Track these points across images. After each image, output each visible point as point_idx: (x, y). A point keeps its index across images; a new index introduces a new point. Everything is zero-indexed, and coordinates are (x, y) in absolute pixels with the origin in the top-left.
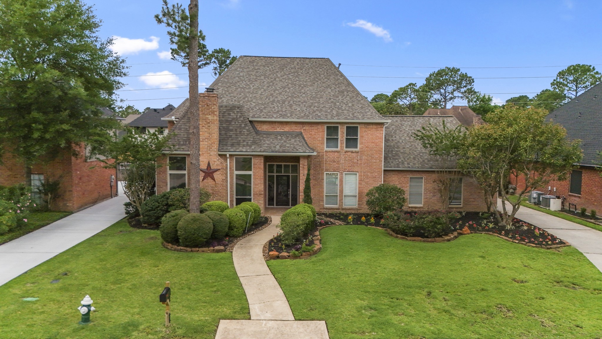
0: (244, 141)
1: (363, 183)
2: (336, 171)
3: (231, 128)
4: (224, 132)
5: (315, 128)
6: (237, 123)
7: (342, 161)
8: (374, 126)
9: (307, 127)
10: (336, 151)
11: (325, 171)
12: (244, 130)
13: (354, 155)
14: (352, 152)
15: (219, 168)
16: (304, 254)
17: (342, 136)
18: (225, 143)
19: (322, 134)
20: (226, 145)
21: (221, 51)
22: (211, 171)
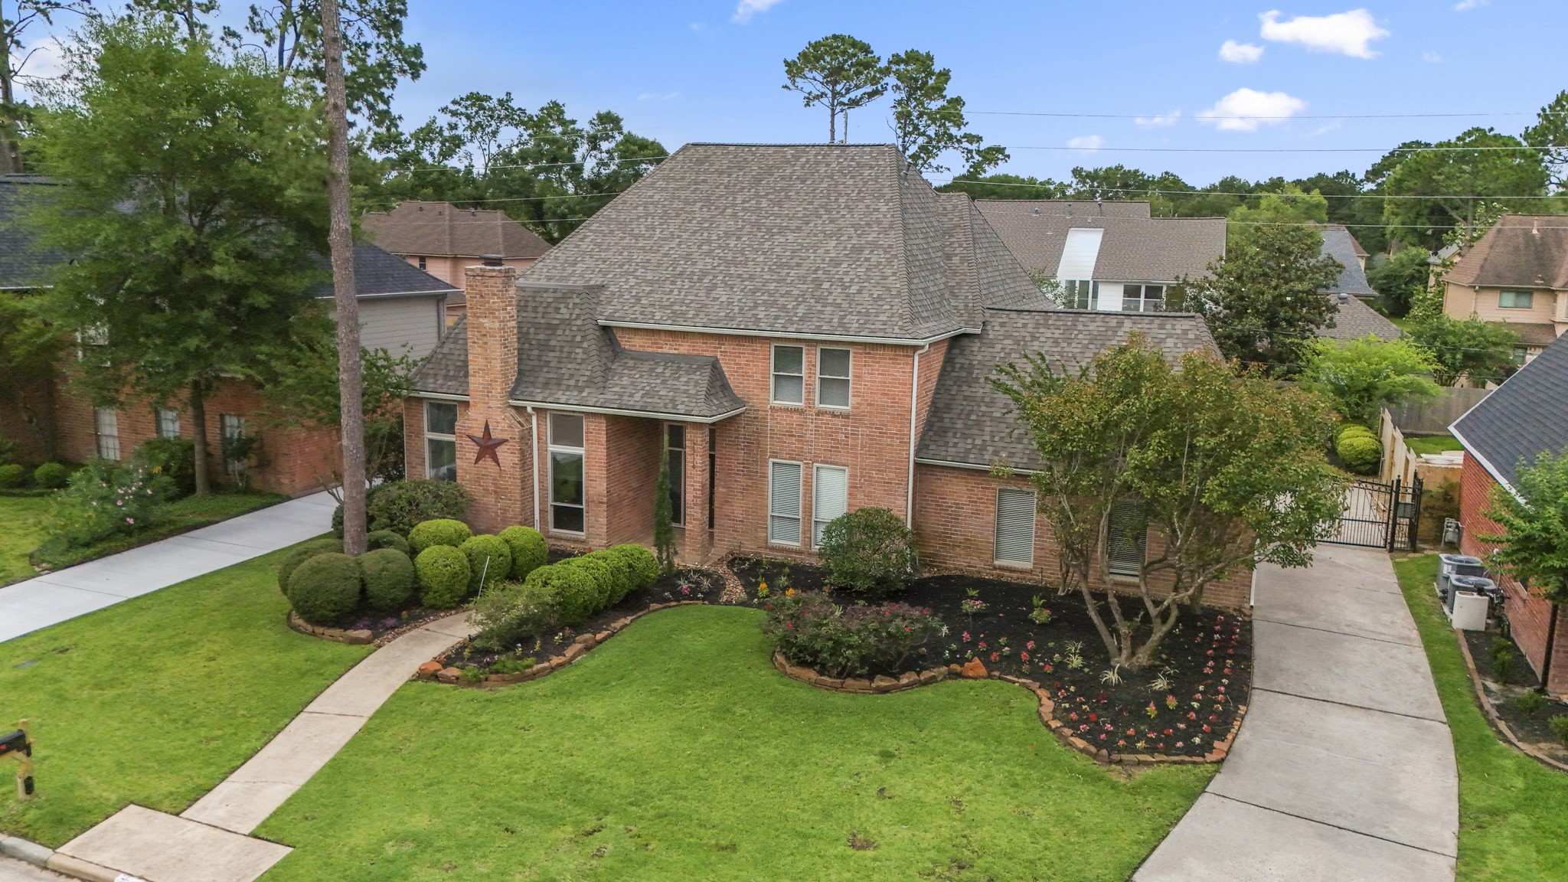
0: (572, 376)
1: (860, 496)
2: (794, 459)
3: (553, 343)
4: (536, 352)
5: (747, 348)
6: (567, 332)
7: (808, 436)
8: (889, 353)
9: (727, 347)
10: (796, 410)
11: (771, 457)
12: (578, 350)
13: (839, 422)
14: (834, 415)
15: (505, 437)
16: (493, 677)
17: (811, 375)
18: (532, 379)
19: (764, 363)
20: (533, 384)
21: (912, 57)
22: (490, 443)
